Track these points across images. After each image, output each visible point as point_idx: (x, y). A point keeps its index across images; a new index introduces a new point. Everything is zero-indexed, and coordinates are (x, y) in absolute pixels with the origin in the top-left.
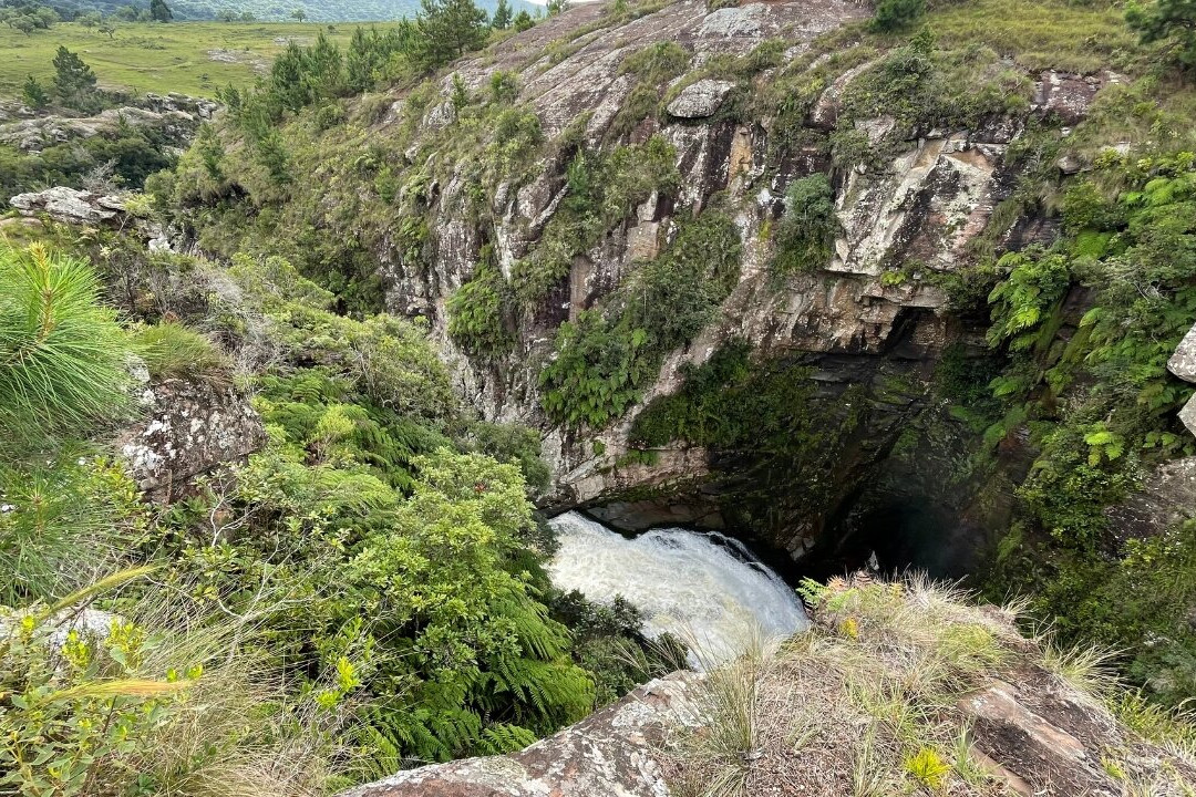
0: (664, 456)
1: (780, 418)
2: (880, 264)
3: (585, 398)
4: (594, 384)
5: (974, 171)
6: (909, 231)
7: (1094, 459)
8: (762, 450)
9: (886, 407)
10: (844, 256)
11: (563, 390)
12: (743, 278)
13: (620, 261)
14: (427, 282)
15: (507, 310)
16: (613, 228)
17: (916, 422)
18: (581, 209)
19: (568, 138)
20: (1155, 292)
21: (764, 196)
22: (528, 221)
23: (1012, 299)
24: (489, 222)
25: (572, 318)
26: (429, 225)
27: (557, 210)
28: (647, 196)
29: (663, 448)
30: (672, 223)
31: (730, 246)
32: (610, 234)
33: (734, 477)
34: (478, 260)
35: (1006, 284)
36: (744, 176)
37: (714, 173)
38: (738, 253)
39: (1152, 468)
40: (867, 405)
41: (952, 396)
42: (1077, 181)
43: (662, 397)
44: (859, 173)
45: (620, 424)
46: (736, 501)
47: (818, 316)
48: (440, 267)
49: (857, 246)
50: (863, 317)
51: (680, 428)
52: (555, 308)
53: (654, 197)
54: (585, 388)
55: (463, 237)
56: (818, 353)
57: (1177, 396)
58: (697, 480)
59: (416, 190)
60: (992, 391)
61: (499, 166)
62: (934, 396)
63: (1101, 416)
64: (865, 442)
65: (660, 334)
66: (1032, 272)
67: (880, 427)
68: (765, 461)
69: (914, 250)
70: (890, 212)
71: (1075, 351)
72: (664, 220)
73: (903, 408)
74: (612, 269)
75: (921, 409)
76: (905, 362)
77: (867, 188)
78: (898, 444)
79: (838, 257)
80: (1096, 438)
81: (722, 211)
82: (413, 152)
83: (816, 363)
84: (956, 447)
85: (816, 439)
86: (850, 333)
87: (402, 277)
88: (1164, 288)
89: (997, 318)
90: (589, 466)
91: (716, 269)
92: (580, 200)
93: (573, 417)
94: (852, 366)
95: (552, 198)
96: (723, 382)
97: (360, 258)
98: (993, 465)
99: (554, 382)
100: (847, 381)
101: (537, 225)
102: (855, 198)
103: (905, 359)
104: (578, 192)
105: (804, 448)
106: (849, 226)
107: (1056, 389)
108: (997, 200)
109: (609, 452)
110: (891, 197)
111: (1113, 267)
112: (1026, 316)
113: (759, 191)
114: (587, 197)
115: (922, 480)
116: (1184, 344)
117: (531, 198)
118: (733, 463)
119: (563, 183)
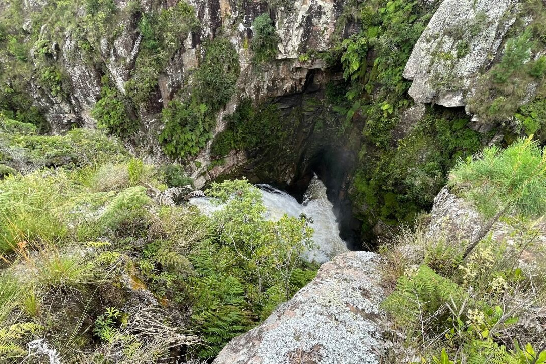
0: (227, 159)
1: (270, 129)
2: (297, 52)
3: (185, 143)
4: (188, 136)
5: (326, 5)
6: (306, 36)
7: (385, 115)
8: (266, 144)
9: (309, 114)
10: (283, 51)
11: (174, 142)
12: (242, 69)
13: (182, 71)
14: (71, 104)
15: (129, 110)
16: (174, 55)
17: (321, 116)
18: (154, 47)
19: (133, 8)
20: (396, 49)
21: (241, 27)
22: (125, 59)
23: (350, 59)
24: (102, 63)
25: (165, 106)
26: (61, 70)
27: (139, 50)
28: (186, 35)
29: (226, 156)
30: (201, 47)
31: (232, 55)
32: (173, 58)
33: (258, 159)
34: (101, 85)
35: (346, 53)
36: (229, 18)
37: (215, 18)
38: (237, 57)
39: (402, 113)
40: (302, 114)
41: (331, 102)
42: (364, 5)
43: (220, 134)
44: (281, 11)
45: (205, 151)
46: (261, 169)
47: (276, 81)
48: (78, 94)
49: (286, 46)
50: (294, 77)
51: (233, 145)
52: (155, 103)
53: (190, 35)
54: (184, 139)
55: (87, 74)
56: (279, 97)
57: (407, 86)
58: (244, 165)
59: (44, 50)
60: (347, 98)
61: (97, 29)
62: (325, 104)
63: (385, 99)
64: (304, 130)
65: (213, 104)
66: (355, 47)
67: (308, 122)
68: (268, 149)
69: (310, 44)
70: (297, 28)
71: (373, 76)
72: (197, 46)
73: (315, 112)
74: (178, 77)
75: (322, 111)
76: (312, 93)
77: (286, 18)
78: (316, 127)
79: (280, 52)
80: (384, 108)
81: (223, 37)
82: (28, 26)
83: (279, 101)
84: (337, 123)
85: (285, 134)
86: (290, 85)
87: (53, 104)
88: (398, 46)
89: (345, 68)
90: (196, 173)
91: (229, 67)
92: (152, 43)
93: (183, 153)
94: (293, 99)
95: (134, 43)
96: (244, 120)
97: (17, 99)
98: (352, 126)
99: (168, 140)
100: (291, 107)
101: (131, 60)
102: (283, 23)
103: (312, 92)
104: (149, 39)
105: (281, 139)
106: (282, 37)
107: (369, 92)
108: (337, 17)
109: (203, 164)
110: (296, 21)
111: (382, 40)
112: (355, 66)
113: (238, 25)
114: (155, 40)
115: (326, 139)
116: (407, 66)
117: (122, 45)
118: (256, 153)
119: (138, 34)
